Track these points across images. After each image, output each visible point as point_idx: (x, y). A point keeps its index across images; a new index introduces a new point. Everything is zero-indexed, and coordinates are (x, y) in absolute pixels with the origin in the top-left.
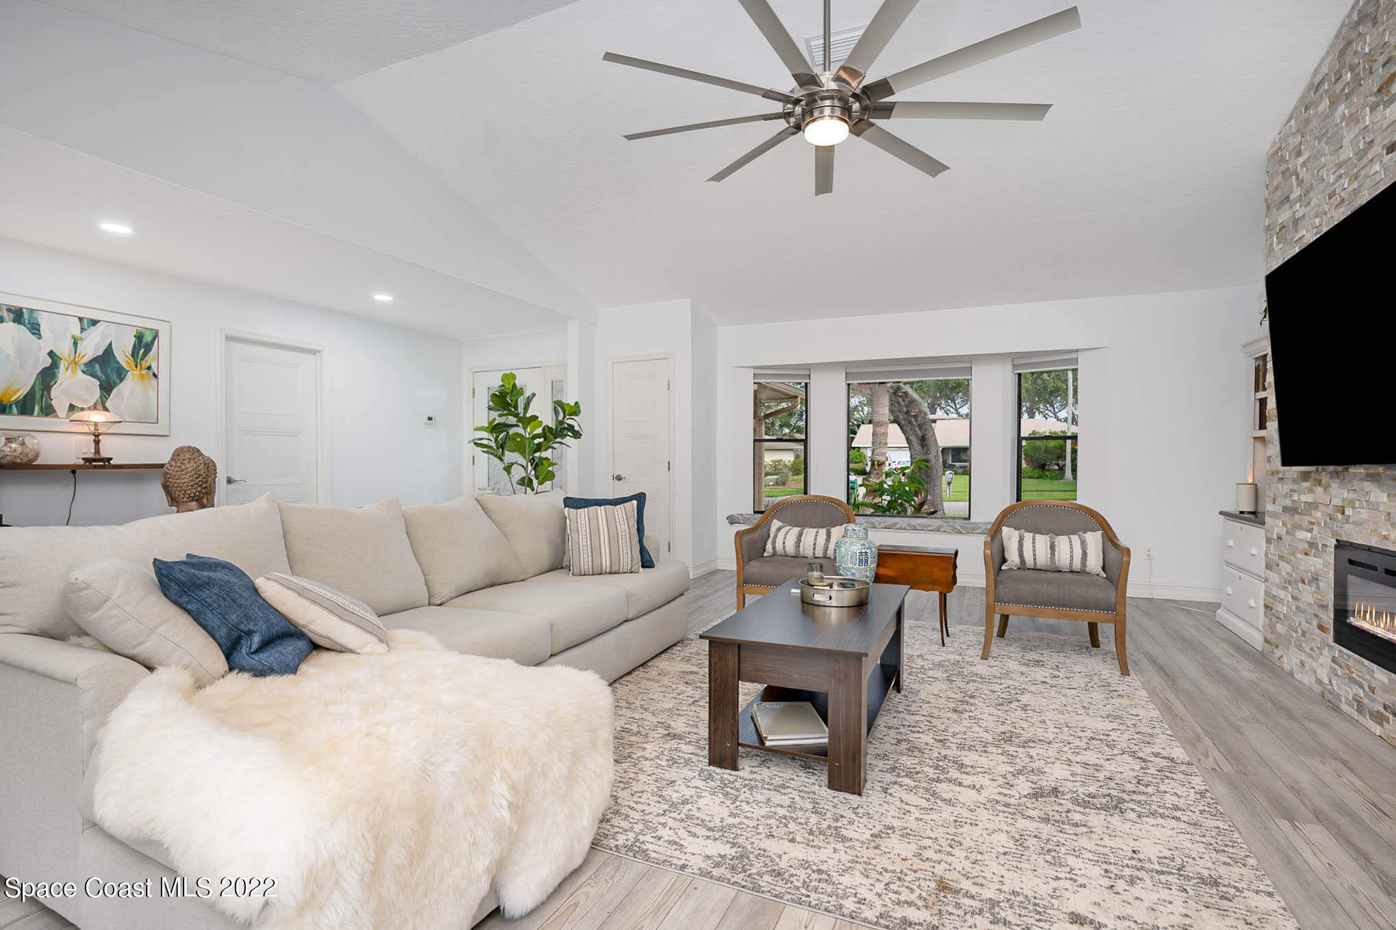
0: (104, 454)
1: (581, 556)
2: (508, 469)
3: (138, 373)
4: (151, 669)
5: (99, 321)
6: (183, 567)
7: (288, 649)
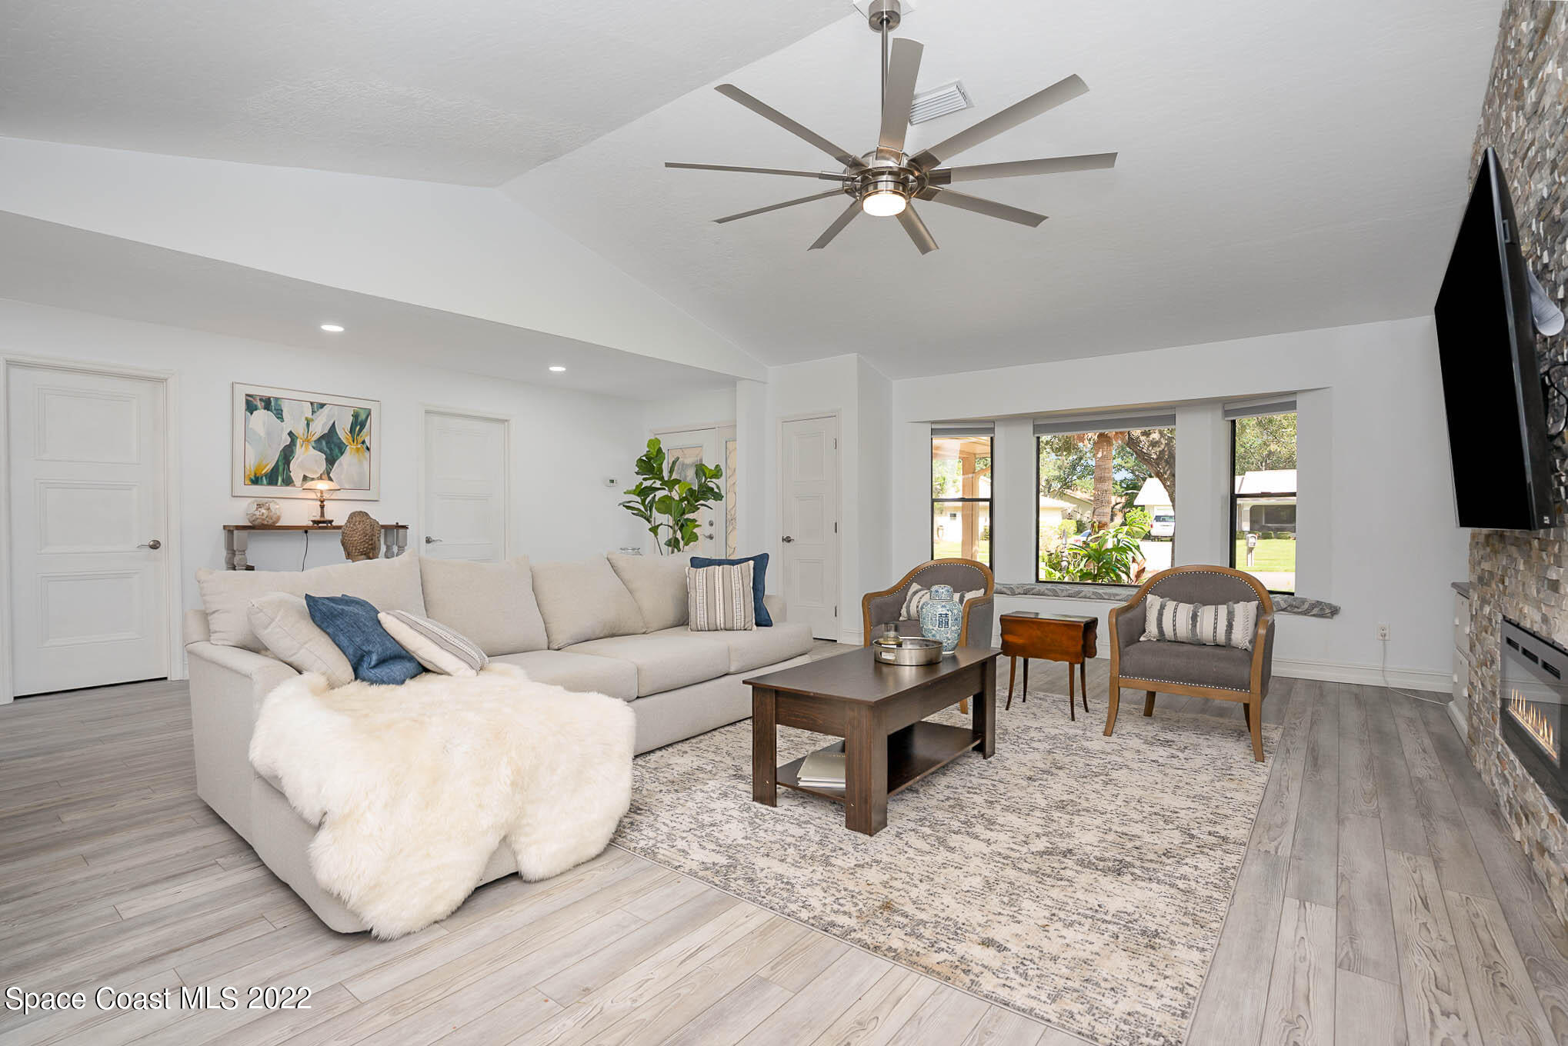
0: (328, 517)
1: (699, 615)
2: (654, 530)
3: (355, 447)
4: (300, 673)
5: (325, 405)
6: (326, 602)
7: (397, 669)
